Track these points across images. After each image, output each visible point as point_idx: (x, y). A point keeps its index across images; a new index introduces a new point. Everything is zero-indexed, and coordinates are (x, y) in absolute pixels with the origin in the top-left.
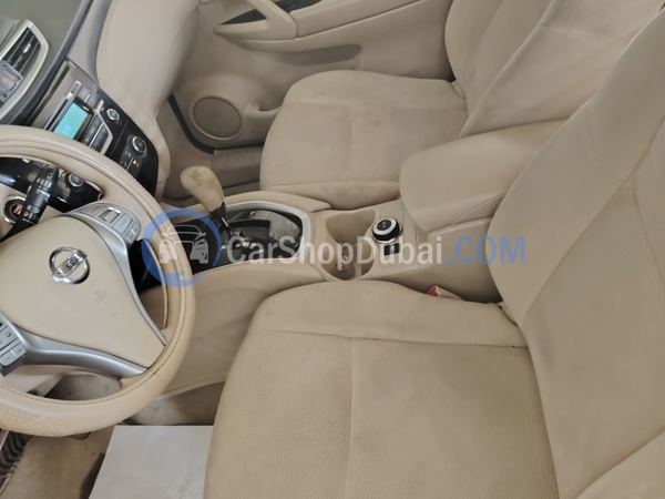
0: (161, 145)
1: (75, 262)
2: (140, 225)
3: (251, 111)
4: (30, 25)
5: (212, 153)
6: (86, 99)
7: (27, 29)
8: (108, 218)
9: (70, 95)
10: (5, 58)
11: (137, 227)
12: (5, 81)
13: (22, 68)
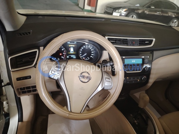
1: (87, 77)
6: (146, 61)
7: (153, 40)
8: (107, 80)
9: (143, 57)
10: (140, 40)
11: (110, 88)
12: (134, 43)
13: (140, 44)
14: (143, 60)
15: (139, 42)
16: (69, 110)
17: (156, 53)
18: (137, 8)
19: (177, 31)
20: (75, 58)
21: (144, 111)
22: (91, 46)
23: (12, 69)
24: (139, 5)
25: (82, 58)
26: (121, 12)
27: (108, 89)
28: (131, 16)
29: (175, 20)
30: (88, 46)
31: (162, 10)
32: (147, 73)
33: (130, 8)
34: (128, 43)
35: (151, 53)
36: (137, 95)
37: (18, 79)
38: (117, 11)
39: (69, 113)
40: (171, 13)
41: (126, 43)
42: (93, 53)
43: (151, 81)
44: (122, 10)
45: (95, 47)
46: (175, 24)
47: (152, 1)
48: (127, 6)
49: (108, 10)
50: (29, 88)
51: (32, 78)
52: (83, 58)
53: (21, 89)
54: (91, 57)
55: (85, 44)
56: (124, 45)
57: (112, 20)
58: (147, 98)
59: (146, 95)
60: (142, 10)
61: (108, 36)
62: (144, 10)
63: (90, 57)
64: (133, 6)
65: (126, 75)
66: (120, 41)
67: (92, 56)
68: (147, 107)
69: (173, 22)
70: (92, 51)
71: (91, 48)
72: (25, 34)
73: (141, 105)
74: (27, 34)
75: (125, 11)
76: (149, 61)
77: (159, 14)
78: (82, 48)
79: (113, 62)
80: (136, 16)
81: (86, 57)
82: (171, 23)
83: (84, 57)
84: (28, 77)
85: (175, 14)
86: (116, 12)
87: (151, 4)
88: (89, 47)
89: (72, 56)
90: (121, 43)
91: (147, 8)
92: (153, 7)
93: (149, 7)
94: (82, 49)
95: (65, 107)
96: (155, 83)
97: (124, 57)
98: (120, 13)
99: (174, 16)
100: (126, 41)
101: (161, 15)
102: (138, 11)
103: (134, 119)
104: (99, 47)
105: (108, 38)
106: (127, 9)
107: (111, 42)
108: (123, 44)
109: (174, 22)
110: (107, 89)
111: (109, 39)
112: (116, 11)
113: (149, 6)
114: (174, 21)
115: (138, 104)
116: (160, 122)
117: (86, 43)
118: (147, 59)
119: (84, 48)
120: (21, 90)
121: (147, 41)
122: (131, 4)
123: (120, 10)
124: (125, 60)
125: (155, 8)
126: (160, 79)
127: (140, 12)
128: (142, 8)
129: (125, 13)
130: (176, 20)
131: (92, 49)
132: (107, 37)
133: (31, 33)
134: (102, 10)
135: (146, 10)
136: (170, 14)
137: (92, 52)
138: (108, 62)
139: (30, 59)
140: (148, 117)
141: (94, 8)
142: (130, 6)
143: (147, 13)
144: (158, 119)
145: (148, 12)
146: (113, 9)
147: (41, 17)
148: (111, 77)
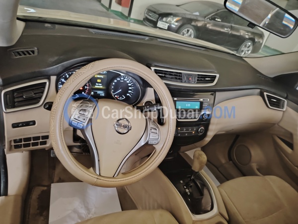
0: (208, 139)
1: (125, 127)
2: (157, 143)
3: (254, 166)
4: (218, 76)
5: (230, 161)
6: (205, 105)
7: (216, 76)
8: (153, 130)
9: (202, 100)
10: (198, 75)
11: (157, 142)
12: (190, 79)
13: (199, 81)
14: (201, 103)
15: (197, 79)
16: (98, 173)
17: (219, 95)
18: (195, 18)
19: (249, 64)
20: (103, 95)
21: (198, 176)
22: (129, 79)
23: (6, 110)
24: (199, 13)
25: (114, 95)
26: (171, 21)
27: (153, 143)
28: (186, 30)
29: (249, 42)
30: (125, 78)
31: (232, 26)
32: (205, 122)
33: (184, 16)
34: (182, 79)
35: (212, 94)
36: (190, 153)
37: (15, 126)
38: (164, 19)
39: (97, 177)
40: (244, 32)
41: (179, 79)
42: (130, 90)
43: (211, 134)
44: (173, 19)
45: (134, 81)
46: (249, 49)
47: (218, 10)
48: (181, 13)
49: (150, 16)
50: (29, 139)
51: (36, 125)
52: (116, 96)
53: (15, 141)
54: (128, 95)
55: (120, 75)
56: (177, 82)
57: (159, 40)
58: (204, 158)
59: (203, 153)
60: (203, 22)
61: (156, 66)
62: (206, 22)
63: (126, 96)
64: (190, 14)
65: (178, 124)
66: (172, 75)
67: (130, 93)
68: (202, 170)
69: (245, 46)
70: (130, 86)
71: (128, 82)
72: (26, 53)
73: (196, 167)
74: (30, 54)
75: (177, 22)
76: (209, 105)
77: (227, 32)
78: (116, 81)
79: (161, 105)
80: (193, 31)
81: (120, 95)
82: (244, 46)
83: (116, 94)
84: (31, 123)
85: (250, 34)
86: (163, 21)
87: (216, 14)
88: (125, 80)
89: (99, 92)
90: (172, 78)
91: (210, 20)
92: (219, 20)
93: (213, 19)
94: (115, 83)
95: (92, 168)
96: (216, 137)
97: (175, 99)
98: (168, 23)
99: (247, 37)
100: (179, 76)
101: (230, 32)
102: (196, 23)
103: (185, 187)
104: (141, 82)
105: (155, 70)
106: (181, 18)
107: (159, 76)
108: (175, 80)
109: (248, 46)
110: (151, 143)
111: (156, 72)
112: (162, 18)
113: (213, 17)
114: (248, 44)
115: (191, 167)
116: (219, 191)
117: (122, 74)
118: (206, 103)
119: (118, 81)
120: (14, 143)
121: (208, 78)
122: (187, 11)
123: (169, 19)
124: (177, 102)
125: (222, 21)
126: (223, 131)
127: (200, 24)
128: (203, 19)
129: (176, 24)
130: (250, 44)
131: (130, 83)
132: (153, 68)
133: (36, 53)
134: (141, 14)
135: (209, 23)
136: (242, 33)
137: (130, 88)
138: (154, 105)
139: (35, 94)
140: (204, 185)
141: (128, 9)
142: (185, 14)
143: (210, 28)
144: (218, 187)
145: (212, 26)
146: (158, 16)
147: (49, 25)
148: (158, 127)
